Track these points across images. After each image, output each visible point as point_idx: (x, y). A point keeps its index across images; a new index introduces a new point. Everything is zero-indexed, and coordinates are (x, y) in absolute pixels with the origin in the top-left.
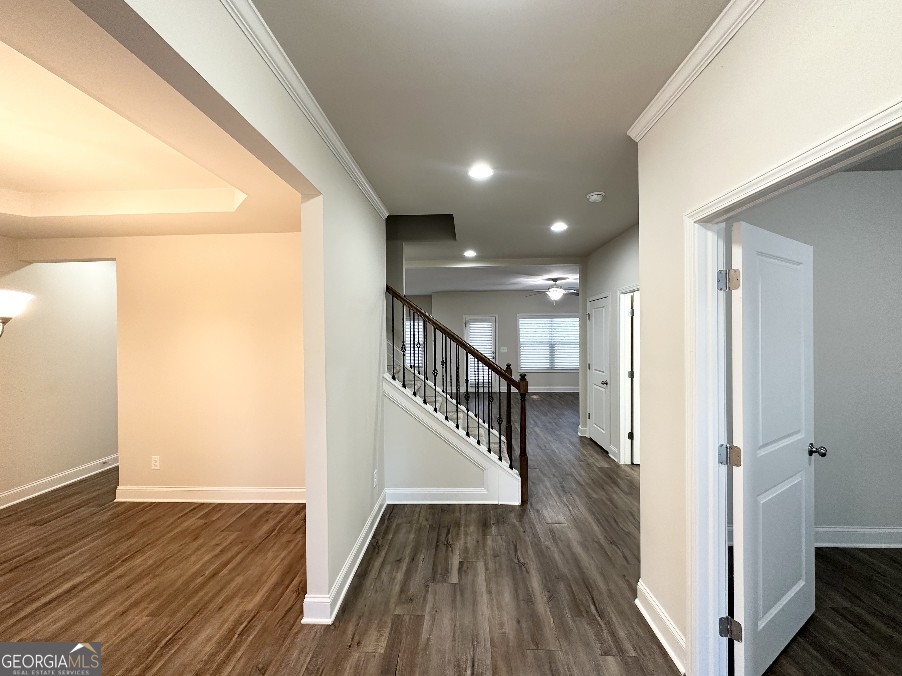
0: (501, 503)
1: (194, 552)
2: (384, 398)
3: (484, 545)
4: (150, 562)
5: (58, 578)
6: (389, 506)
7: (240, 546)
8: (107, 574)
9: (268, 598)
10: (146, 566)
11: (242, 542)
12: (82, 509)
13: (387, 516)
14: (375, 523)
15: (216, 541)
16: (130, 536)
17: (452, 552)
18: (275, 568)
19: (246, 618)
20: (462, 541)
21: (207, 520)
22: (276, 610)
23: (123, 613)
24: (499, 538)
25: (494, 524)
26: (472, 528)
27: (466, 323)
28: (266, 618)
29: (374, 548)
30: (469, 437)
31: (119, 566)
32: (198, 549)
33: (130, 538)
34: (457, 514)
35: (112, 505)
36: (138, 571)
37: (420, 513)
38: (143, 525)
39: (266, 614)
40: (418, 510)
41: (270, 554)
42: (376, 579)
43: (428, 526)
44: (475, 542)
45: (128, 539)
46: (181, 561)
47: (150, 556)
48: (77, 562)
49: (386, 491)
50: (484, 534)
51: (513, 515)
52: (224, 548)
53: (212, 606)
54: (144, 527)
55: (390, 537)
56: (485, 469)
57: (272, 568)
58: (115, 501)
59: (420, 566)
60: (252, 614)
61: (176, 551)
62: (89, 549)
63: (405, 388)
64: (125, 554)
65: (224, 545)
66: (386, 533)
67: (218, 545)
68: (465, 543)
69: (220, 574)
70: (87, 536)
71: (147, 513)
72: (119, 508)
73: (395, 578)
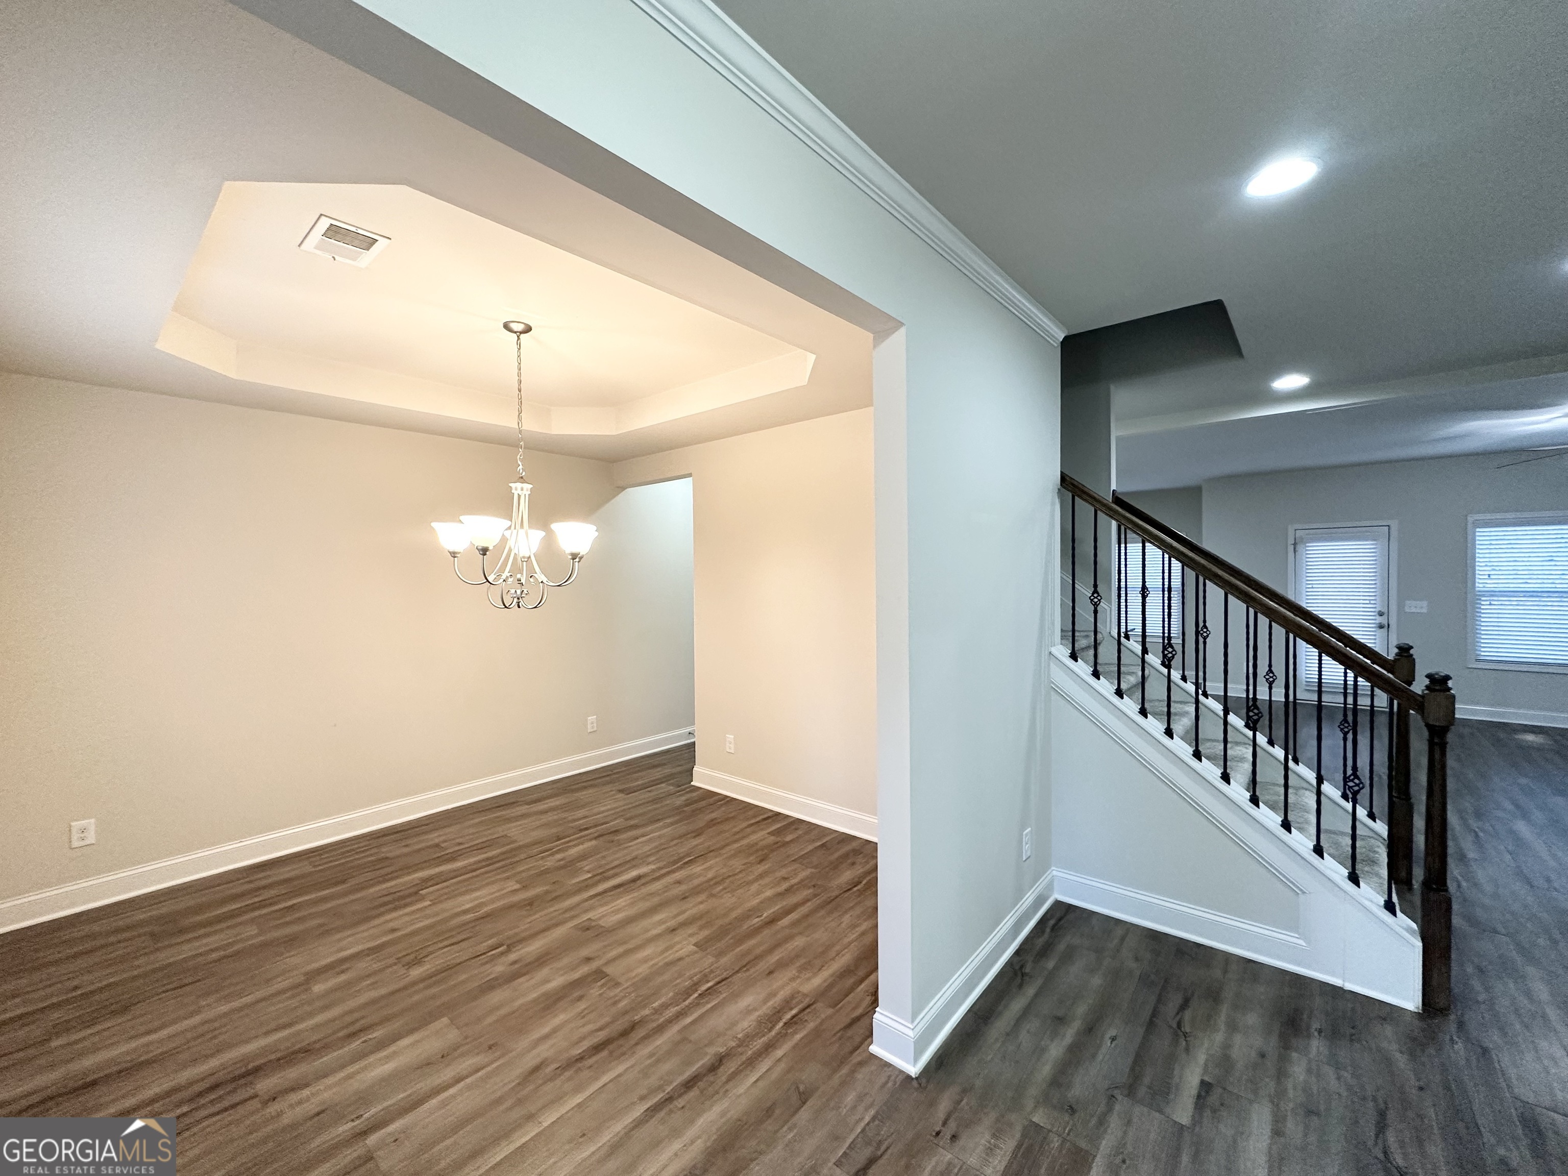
0: (1349, 986)
1: (756, 880)
2: (1053, 693)
3: (1281, 1074)
4: (710, 875)
5: (629, 861)
6: (1058, 904)
7: (811, 891)
8: (669, 873)
9: (830, 986)
10: (705, 879)
11: (814, 886)
12: (663, 785)
13: (1052, 922)
14: (1025, 928)
15: (783, 872)
16: (698, 833)
17: (1187, 1050)
18: (850, 943)
19: (798, 1004)
20: (1219, 1037)
21: (779, 839)
22: (838, 1011)
23: (674, 930)
24: (1329, 1072)
25: (1320, 1031)
26: (1252, 1019)
27: (1295, 544)
28: (823, 1016)
29: (1016, 974)
30: (1258, 806)
31: (680, 868)
32: (761, 876)
33: (698, 835)
34: (1217, 973)
35: (687, 788)
36: (696, 882)
37: (1123, 939)
38: (712, 823)
39: (824, 1011)
40: (1119, 932)
41: (847, 919)
42: (1008, 1034)
43: (1138, 973)
44: (1253, 1054)
45: (695, 837)
46: (740, 887)
47: (710, 868)
48: (647, 848)
49: (1054, 873)
50: (1286, 1045)
51: (1388, 1030)
52: (792, 886)
53: (763, 966)
54: (714, 825)
55: (1051, 964)
56: (1304, 893)
57: (846, 940)
58: (692, 783)
59: (1104, 1050)
60: (807, 1001)
61: (738, 870)
62: (659, 837)
63: (1099, 679)
64: (688, 855)
65: (794, 881)
66: (1044, 953)
67: (785, 879)
68: (1227, 1046)
69: (779, 923)
70: (659, 820)
71: (719, 808)
72: (694, 794)
73: (1043, 1050)
